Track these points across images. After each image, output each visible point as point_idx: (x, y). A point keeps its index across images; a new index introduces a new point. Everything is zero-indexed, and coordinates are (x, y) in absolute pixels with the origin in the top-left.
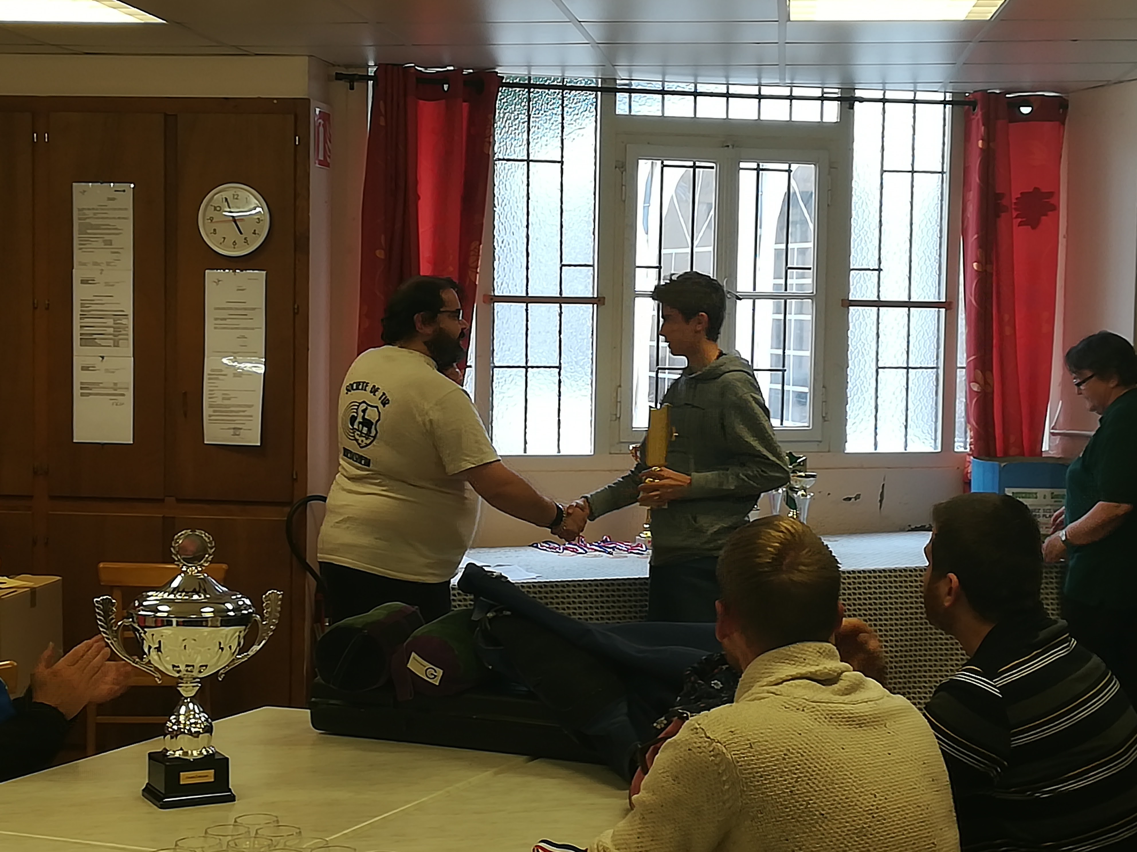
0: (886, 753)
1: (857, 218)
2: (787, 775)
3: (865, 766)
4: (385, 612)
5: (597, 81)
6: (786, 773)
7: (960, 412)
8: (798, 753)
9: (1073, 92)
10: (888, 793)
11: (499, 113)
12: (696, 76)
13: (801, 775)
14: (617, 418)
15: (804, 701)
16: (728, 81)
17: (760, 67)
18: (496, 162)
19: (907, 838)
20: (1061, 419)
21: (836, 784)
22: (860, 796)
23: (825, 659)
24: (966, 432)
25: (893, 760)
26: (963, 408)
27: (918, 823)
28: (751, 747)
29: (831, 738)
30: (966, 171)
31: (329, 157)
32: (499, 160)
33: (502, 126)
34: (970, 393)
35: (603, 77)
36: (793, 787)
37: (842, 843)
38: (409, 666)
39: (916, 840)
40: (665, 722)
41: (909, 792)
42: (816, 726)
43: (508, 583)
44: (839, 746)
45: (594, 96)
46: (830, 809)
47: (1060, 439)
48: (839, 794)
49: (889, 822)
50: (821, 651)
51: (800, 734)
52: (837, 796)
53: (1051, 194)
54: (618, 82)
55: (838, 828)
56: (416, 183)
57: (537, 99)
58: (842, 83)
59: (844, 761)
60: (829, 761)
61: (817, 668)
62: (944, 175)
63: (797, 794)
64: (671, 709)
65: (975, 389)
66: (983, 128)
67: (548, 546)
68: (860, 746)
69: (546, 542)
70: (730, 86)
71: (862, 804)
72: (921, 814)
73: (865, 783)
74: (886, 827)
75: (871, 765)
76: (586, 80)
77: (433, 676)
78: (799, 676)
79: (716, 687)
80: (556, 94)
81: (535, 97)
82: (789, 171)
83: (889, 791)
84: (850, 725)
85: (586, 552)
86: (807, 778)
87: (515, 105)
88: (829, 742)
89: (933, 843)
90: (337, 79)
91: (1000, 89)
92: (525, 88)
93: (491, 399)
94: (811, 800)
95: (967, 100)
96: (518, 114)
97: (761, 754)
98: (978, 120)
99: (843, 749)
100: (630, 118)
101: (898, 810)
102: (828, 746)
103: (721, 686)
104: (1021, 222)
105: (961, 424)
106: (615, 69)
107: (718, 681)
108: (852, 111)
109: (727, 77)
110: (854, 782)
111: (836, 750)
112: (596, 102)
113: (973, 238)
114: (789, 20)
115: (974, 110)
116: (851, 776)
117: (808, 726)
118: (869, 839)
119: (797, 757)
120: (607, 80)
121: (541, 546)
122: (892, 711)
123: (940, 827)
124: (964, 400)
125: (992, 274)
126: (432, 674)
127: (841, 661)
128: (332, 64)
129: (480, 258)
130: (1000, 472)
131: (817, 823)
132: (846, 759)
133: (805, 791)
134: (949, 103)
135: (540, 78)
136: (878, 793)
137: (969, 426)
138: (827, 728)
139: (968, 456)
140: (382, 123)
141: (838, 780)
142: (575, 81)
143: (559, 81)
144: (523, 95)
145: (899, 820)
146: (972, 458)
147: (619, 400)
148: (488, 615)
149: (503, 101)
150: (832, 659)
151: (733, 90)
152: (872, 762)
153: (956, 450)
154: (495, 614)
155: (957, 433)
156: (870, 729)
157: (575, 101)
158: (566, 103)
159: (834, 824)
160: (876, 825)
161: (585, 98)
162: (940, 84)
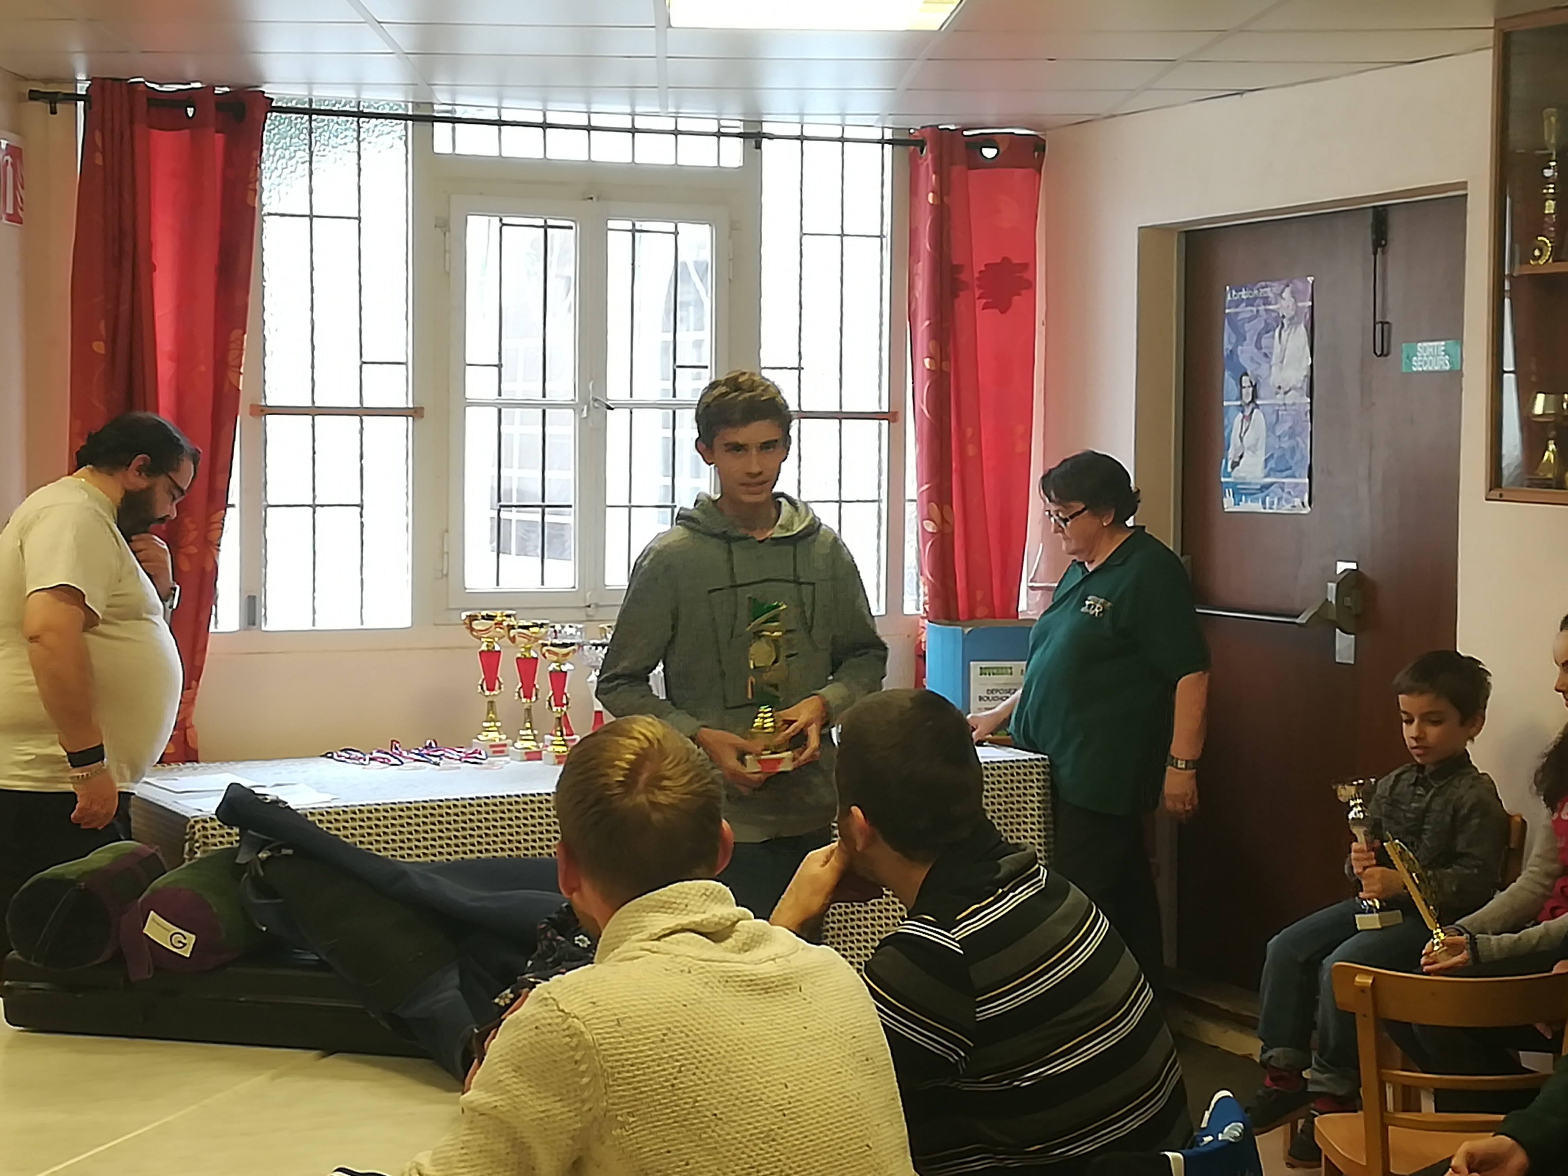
0: (801, 1026)
1: (768, 298)
2: (668, 1063)
3: (771, 1047)
4: (110, 855)
5: (406, 106)
6: (665, 1061)
7: (910, 560)
8: (682, 1032)
9: (1050, 129)
10: (804, 1080)
11: (268, 149)
12: (545, 101)
13: (685, 1062)
14: (443, 575)
15: (690, 959)
16: (589, 108)
17: (633, 90)
18: (265, 218)
19: (832, 1140)
20: (1042, 567)
21: (733, 1072)
22: (765, 1087)
23: (713, 904)
24: (918, 587)
25: (810, 1036)
26: (914, 554)
27: (846, 1119)
28: (619, 1025)
29: (726, 1008)
30: (913, 234)
31: (22, 209)
32: (270, 214)
33: (272, 168)
34: (923, 535)
35: (415, 100)
36: (675, 1079)
37: (743, 1153)
38: (145, 931)
39: (844, 1142)
40: (512, 996)
41: (833, 1077)
42: (708, 994)
43: (288, 810)
44: (737, 1019)
45: (402, 126)
46: (725, 1107)
47: (1042, 595)
48: (738, 1086)
49: (806, 1121)
50: (708, 893)
51: (685, 1005)
52: (734, 1089)
53: (1025, 266)
54: (436, 107)
55: (737, 1133)
56: (150, 245)
57: (321, 130)
58: (744, 114)
59: (744, 1040)
60: (723, 1042)
61: (703, 916)
62: (884, 240)
63: (680, 1089)
64: (519, 978)
65: (930, 530)
66: (934, 176)
67: (348, 756)
68: (764, 1019)
69: (345, 750)
70: (592, 115)
71: (769, 1097)
72: (850, 1107)
73: (772, 1070)
74: (803, 1127)
75: (779, 1045)
76: (391, 105)
77: (181, 945)
78: (679, 927)
79: (581, 944)
80: (348, 124)
81: (319, 128)
82: (676, 233)
83: (805, 1078)
84: (752, 990)
85: (402, 763)
86: (693, 1066)
87: (291, 138)
88: (724, 1016)
89: (868, 1146)
90: (31, 99)
91: (956, 125)
92: (305, 114)
93: (263, 551)
94: (700, 1096)
95: (912, 138)
96: (295, 151)
97: (631, 1035)
98: (928, 165)
99: (743, 1024)
100: (455, 158)
101: (819, 1103)
102: (723, 1021)
103: (589, 943)
104: (986, 303)
105: (912, 576)
106: (432, 90)
107: (585, 936)
108: (758, 151)
109: (588, 103)
110: (758, 1068)
111: (733, 1026)
112: (406, 136)
113: (923, 325)
114: (670, 26)
115: (922, 152)
116: (753, 1061)
117: (695, 994)
118: (780, 1144)
119: (680, 1038)
120: (422, 105)
121: (339, 756)
122: (807, 969)
123: (877, 1123)
124: (916, 545)
125: (949, 374)
126: (180, 942)
127: (738, 905)
128: (23, 77)
129: (244, 353)
130: (964, 640)
131: (709, 1127)
132: (746, 1038)
133: (692, 1084)
134: (889, 142)
135: (325, 101)
136: (790, 1082)
137: (922, 579)
138: (722, 997)
139: (921, 620)
140: (99, 160)
141: (735, 1066)
142: (376, 106)
143: (352, 105)
144: (302, 124)
145: (820, 1116)
146: (926, 621)
147: (445, 550)
148: (260, 855)
149: (273, 132)
150: (723, 904)
151: (596, 121)
152: (782, 1040)
153: (905, 612)
154: (269, 854)
155: (906, 588)
156: (780, 996)
157: (376, 133)
158: (362, 136)
159: (732, 1127)
160: (789, 1125)
161: (390, 129)
162: (877, 117)
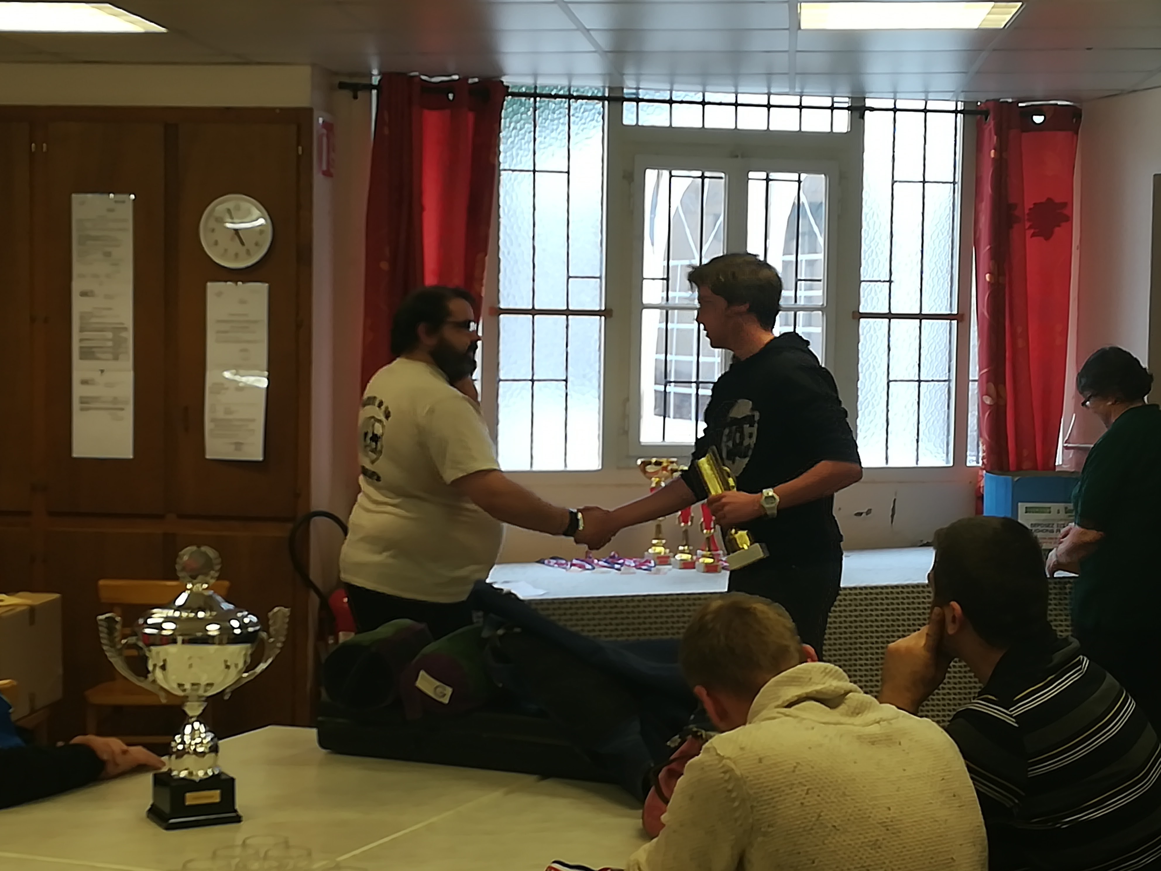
1: (868, 229)
2: (797, 788)
4: (392, 629)
5: (604, 90)
7: (972, 425)
8: (808, 765)
9: (1086, 101)
10: (903, 806)
11: (505, 123)
12: (704, 85)
13: (812, 787)
14: (624, 432)
16: (737, 90)
17: (769, 76)
18: (502, 173)
20: (1075, 432)
21: (849, 796)
22: (873, 809)
23: (830, 679)
24: (978, 446)
25: (908, 776)
26: (975, 421)
27: (936, 837)
28: (760, 762)
30: (978, 181)
31: (333, 167)
32: (505, 170)
33: (508, 136)
34: (982, 406)
35: (610, 86)
36: (804, 798)
38: (417, 684)
40: (679, 740)
41: (926, 806)
45: (601, 105)
46: (842, 821)
47: (1074, 453)
48: (852, 806)
50: (824, 671)
52: (849, 808)
53: (1064, 205)
54: (625, 91)
55: (851, 840)
56: (421, 194)
57: (543, 108)
58: (852, 93)
61: (823, 686)
62: (956, 186)
63: (807, 806)
64: (685, 728)
65: (988, 402)
66: (995, 137)
67: (555, 562)
69: (553, 558)
70: (739, 95)
71: (875, 816)
72: (939, 829)
73: (879, 796)
74: (902, 840)
76: (593, 89)
77: (442, 695)
78: (805, 697)
80: (562, 103)
81: (541, 106)
82: (799, 182)
85: (594, 568)
86: (817, 791)
87: (521, 114)
89: (952, 859)
90: (339, 88)
91: (1012, 98)
92: (531, 97)
94: (823, 812)
95: (979, 109)
96: (524, 124)
97: (770, 768)
98: (990, 130)
100: (638, 128)
104: (1034, 233)
105: (974, 437)
106: (622, 78)
108: (862, 120)
109: (736, 86)
110: (868, 794)
112: (604, 111)
113: (985, 248)
114: (799, 28)
115: (986, 119)
116: (864, 789)
118: (884, 850)
120: (615, 89)
121: (549, 562)
122: (907, 731)
124: (976, 413)
125: (1005, 286)
126: (441, 693)
127: (848, 681)
128: (335, 73)
129: (485, 269)
130: (1013, 486)
131: (829, 835)
133: (815, 804)
134: (961, 112)
135: (545, 87)
137: (981, 440)
139: (980, 471)
140: (386, 131)
141: (850, 792)
142: (582, 90)
143: (565, 90)
144: (529, 104)
145: (916, 833)
146: (984, 472)
147: (626, 414)
148: (498, 632)
149: (508, 110)
150: (837, 679)
151: (741, 99)
153: (968, 464)
154: (505, 631)
155: (969, 447)
156: (883, 747)
157: (582, 110)
158: (572, 112)
159: (848, 836)
160: (890, 837)
161: (591, 107)
162: (952, 94)
